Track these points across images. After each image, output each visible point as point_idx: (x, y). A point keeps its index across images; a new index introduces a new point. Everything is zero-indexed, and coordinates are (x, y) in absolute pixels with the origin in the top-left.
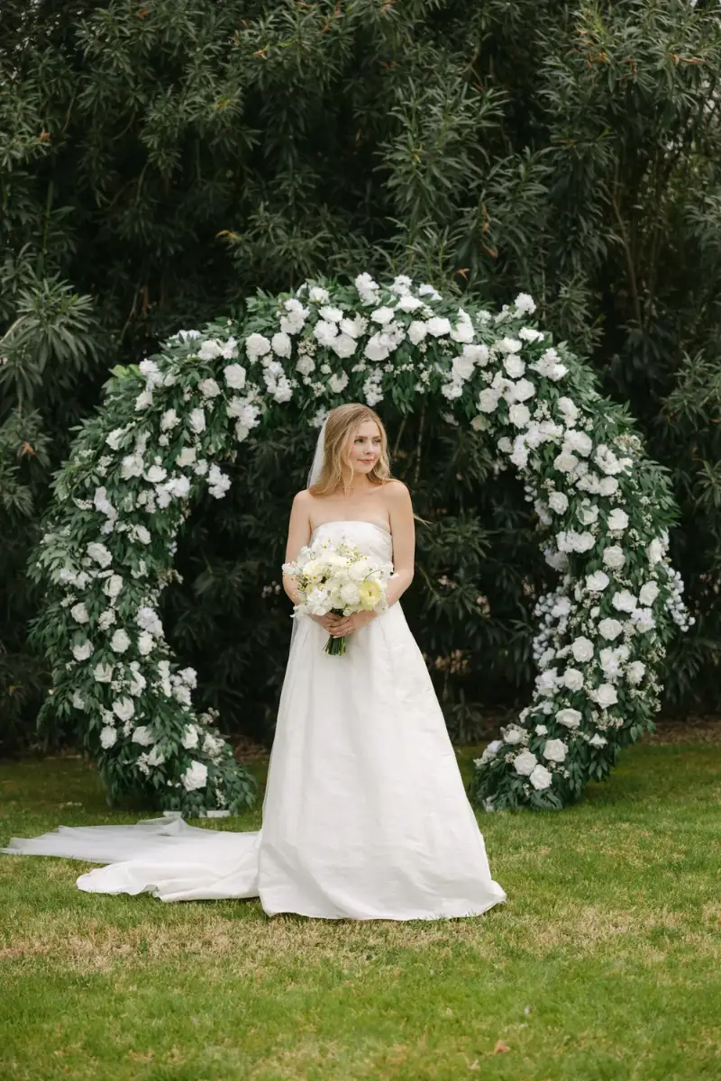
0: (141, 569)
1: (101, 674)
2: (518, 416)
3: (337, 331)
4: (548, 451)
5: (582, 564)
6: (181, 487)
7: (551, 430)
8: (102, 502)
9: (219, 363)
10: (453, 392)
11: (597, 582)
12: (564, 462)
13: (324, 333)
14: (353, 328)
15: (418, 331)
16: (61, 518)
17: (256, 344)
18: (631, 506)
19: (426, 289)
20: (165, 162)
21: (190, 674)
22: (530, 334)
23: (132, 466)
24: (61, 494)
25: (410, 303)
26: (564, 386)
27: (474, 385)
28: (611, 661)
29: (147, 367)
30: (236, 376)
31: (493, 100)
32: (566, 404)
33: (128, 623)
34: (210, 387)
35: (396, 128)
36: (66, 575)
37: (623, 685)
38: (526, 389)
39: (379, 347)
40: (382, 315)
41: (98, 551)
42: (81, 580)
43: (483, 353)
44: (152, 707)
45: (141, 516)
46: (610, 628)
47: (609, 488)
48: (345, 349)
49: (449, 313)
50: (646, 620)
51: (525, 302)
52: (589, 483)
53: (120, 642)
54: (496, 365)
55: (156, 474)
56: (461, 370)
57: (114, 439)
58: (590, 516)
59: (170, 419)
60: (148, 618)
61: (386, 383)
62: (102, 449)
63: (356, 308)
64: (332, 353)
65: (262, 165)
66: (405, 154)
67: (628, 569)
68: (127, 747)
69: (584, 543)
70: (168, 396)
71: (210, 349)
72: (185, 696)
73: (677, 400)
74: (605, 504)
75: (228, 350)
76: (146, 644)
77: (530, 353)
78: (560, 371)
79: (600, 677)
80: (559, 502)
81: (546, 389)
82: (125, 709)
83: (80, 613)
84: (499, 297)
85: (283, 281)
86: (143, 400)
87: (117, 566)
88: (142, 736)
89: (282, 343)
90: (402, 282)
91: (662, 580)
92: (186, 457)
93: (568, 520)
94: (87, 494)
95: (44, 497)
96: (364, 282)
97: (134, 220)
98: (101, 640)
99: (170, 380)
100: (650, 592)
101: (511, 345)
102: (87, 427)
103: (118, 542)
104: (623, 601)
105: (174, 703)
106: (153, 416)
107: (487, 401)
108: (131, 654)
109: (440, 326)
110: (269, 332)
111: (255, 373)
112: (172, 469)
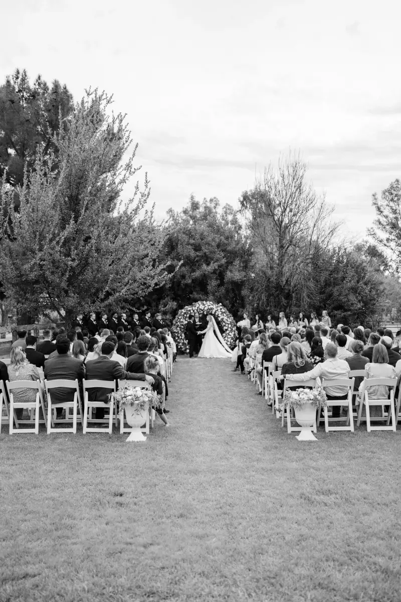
0: (182, 330)
1: (179, 341)
2: (220, 315)
3: (202, 307)
4: (222, 319)
5: (226, 330)
6: (186, 322)
7: (223, 317)
8: (179, 323)
9: (190, 310)
10: (213, 313)
11: (228, 332)
12: (224, 320)
13: (200, 307)
14: (203, 307)
15: (210, 307)
16: (174, 325)
17: (194, 308)
18: (231, 324)
19: (211, 302)
20: (184, 287)
21: (187, 341)
22: (221, 307)
23: (182, 320)
24: (174, 322)
25: (209, 304)
26: (224, 312)
27: (215, 312)
28: (229, 340)
29: (183, 310)
30: (192, 311)
31: (219, 282)
32: (224, 314)
33: (181, 335)
34: (189, 312)
35: (208, 285)
36: (175, 331)
37: (231, 342)
38: (221, 313)
39: (206, 309)
40: (206, 305)
41: (178, 328)
42: (177, 331)
43: (216, 309)
44: (184, 344)
45: (183, 325)
46: (229, 336)
47: (229, 322)
48: (203, 309)
49: (213, 305)
50: (232, 336)
51: (221, 304)
52: (227, 322)
53: (180, 337)
54: (217, 310)
55: (184, 321)
56: (214, 311)
57: (180, 317)
58: (227, 325)
59: (185, 315)
60: (183, 335)
61: (207, 312)
62: (179, 318)
63: (204, 305)
64: (201, 309)
65: (194, 287)
66: (209, 287)
67: (231, 331)
68: (181, 348)
69: (226, 328)
70: (185, 313)
71: (189, 309)
72: (187, 343)
73: (239, 313)
74: (228, 324)
75: (191, 309)
76: (183, 338)
77: (221, 309)
78: (224, 311)
79: (228, 341)
80: (224, 324)
81: (223, 313)
82: (181, 344)
83: (176, 335)
84: (218, 303)
85: (196, 301)
86: (183, 314)
87: (180, 330)
88: (183, 347)
89: (196, 308)
90: (208, 302)
91: (234, 332)
92: (187, 319)
93: (225, 325)
94: (177, 323)
95: (172, 324)
96: (204, 302)
97: (180, 293)
98: (178, 337)
99: (185, 311)
100: (233, 333)
101: (219, 308)
102: (177, 316)
103: (180, 327)
104: (230, 334)
105: (186, 344)
106: (184, 315)
107: (217, 314)
108: (182, 339)
109: (212, 306)
110: (195, 307)
111: (194, 311)
112: (185, 320)
